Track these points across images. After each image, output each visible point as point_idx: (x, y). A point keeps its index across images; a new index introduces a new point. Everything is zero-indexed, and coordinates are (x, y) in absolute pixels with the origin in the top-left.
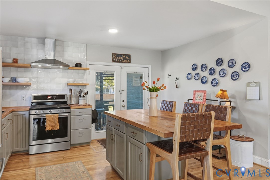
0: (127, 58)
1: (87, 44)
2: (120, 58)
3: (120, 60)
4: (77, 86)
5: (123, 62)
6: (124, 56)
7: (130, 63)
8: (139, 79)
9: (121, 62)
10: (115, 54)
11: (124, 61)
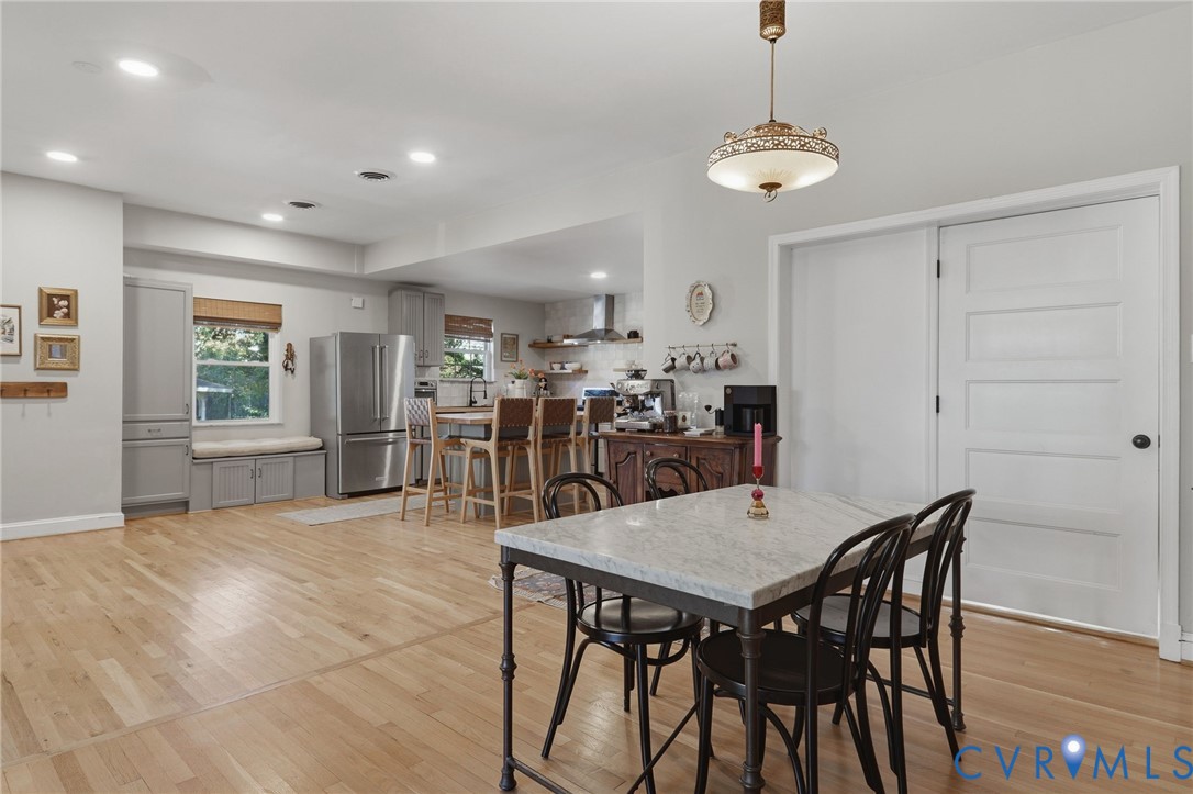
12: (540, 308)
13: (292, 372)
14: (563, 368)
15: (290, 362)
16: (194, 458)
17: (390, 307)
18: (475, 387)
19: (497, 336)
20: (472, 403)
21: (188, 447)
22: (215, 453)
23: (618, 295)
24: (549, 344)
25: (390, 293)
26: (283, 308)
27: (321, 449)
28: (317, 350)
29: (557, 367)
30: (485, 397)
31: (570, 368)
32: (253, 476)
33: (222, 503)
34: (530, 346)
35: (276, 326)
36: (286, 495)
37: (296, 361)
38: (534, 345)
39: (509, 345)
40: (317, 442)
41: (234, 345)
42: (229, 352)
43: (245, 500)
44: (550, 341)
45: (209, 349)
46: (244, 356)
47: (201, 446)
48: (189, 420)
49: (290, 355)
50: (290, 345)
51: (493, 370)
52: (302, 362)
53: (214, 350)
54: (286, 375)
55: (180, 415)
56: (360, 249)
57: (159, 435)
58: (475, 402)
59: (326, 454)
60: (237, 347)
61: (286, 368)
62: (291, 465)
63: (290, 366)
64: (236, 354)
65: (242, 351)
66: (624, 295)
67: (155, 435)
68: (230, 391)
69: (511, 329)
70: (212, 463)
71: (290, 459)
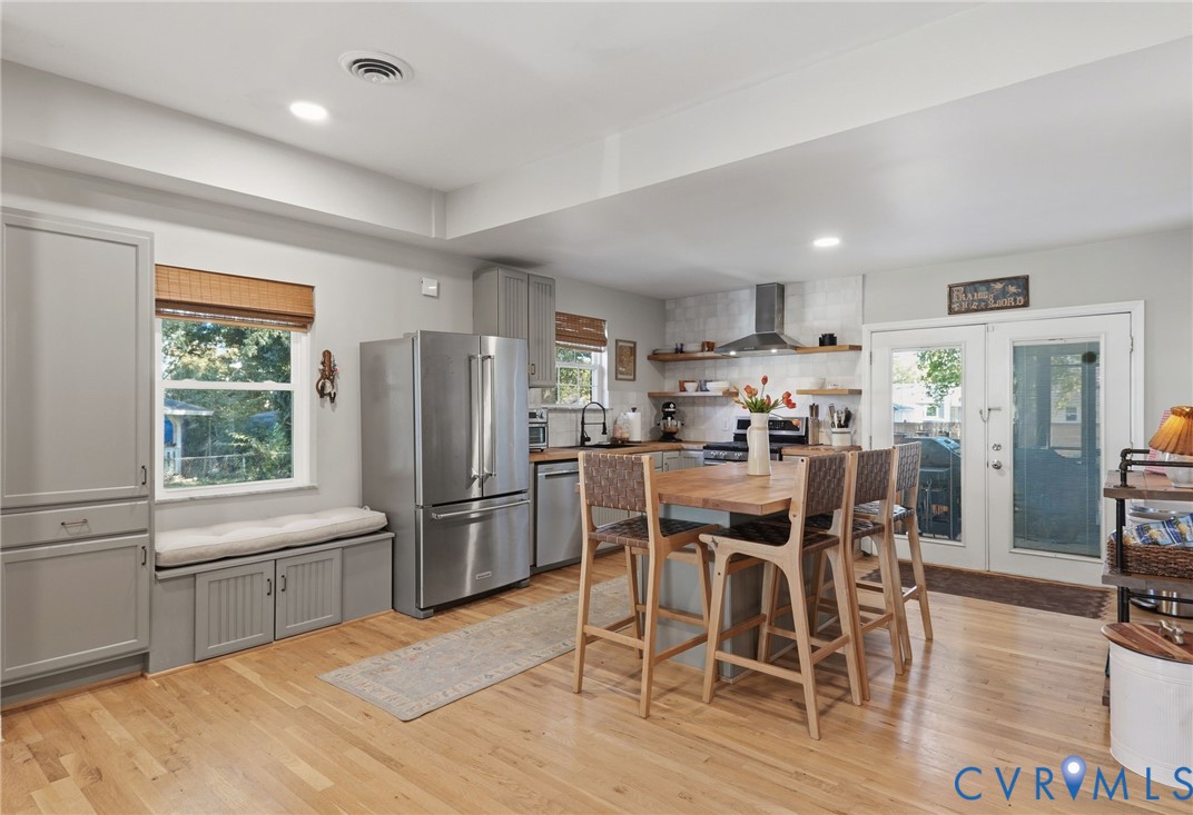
0: (1012, 289)
1: (864, 276)
2: (983, 294)
3: (980, 301)
4: (837, 394)
5: (992, 309)
6: (999, 286)
7: (1026, 305)
8: (1079, 362)
9: (984, 308)
10: (958, 285)
11: (1000, 303)
12: (659, 303)
13: (333, 400)
14: (701, 388)
15: (328, 384)
16: (159, 569)
17: (476, 296)
18: (589, 418)
19: (611, 343)
20: (584, 439)
21: (147, 550)
22: (202, 555)
23: (790, 283)
24: (682, 356)
25: (476, 276)
26: (316, 290)
27: (384, 529)
28: (372, 361)
29: (691, 388)
30: (604, 433)
31: (715, 388)
32: (272, 592)
33: (214, 647)
34: (649, 358)
35: (305, 321)
36: (328, 617)
37: (338, 381)
38: (655, 357)
39: (625, 358)
40: (378, 518)
41: (213, 361)
42: (209, 369)
43: (257, 637)
44: (680, 351)
45: (185, 366)
46: (226, 374)
47: (171, 543)
48: (149, 496)
49: (328, 371)
50: (327, 354)
51: (606, 392)
52: (348, 383)
53: (191, 367)
54: (323, 406)
55: (129, 488)
56: (440, 197)
57: (83, 531)
58: (589, 439)
59: (393, 540)
60: (218, 363)
61: (322, 392)
62: (337, 564)
63: (328, 389)
64: (216, 371)
65: (223, 368)
66: (801, 283)
67: (74, 531)
68: (210, 413)
69: (626, 335)
70: (194, 575)
71: (334, 553)
